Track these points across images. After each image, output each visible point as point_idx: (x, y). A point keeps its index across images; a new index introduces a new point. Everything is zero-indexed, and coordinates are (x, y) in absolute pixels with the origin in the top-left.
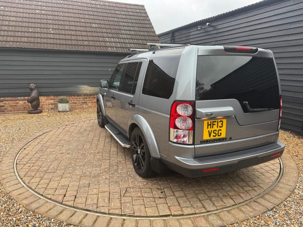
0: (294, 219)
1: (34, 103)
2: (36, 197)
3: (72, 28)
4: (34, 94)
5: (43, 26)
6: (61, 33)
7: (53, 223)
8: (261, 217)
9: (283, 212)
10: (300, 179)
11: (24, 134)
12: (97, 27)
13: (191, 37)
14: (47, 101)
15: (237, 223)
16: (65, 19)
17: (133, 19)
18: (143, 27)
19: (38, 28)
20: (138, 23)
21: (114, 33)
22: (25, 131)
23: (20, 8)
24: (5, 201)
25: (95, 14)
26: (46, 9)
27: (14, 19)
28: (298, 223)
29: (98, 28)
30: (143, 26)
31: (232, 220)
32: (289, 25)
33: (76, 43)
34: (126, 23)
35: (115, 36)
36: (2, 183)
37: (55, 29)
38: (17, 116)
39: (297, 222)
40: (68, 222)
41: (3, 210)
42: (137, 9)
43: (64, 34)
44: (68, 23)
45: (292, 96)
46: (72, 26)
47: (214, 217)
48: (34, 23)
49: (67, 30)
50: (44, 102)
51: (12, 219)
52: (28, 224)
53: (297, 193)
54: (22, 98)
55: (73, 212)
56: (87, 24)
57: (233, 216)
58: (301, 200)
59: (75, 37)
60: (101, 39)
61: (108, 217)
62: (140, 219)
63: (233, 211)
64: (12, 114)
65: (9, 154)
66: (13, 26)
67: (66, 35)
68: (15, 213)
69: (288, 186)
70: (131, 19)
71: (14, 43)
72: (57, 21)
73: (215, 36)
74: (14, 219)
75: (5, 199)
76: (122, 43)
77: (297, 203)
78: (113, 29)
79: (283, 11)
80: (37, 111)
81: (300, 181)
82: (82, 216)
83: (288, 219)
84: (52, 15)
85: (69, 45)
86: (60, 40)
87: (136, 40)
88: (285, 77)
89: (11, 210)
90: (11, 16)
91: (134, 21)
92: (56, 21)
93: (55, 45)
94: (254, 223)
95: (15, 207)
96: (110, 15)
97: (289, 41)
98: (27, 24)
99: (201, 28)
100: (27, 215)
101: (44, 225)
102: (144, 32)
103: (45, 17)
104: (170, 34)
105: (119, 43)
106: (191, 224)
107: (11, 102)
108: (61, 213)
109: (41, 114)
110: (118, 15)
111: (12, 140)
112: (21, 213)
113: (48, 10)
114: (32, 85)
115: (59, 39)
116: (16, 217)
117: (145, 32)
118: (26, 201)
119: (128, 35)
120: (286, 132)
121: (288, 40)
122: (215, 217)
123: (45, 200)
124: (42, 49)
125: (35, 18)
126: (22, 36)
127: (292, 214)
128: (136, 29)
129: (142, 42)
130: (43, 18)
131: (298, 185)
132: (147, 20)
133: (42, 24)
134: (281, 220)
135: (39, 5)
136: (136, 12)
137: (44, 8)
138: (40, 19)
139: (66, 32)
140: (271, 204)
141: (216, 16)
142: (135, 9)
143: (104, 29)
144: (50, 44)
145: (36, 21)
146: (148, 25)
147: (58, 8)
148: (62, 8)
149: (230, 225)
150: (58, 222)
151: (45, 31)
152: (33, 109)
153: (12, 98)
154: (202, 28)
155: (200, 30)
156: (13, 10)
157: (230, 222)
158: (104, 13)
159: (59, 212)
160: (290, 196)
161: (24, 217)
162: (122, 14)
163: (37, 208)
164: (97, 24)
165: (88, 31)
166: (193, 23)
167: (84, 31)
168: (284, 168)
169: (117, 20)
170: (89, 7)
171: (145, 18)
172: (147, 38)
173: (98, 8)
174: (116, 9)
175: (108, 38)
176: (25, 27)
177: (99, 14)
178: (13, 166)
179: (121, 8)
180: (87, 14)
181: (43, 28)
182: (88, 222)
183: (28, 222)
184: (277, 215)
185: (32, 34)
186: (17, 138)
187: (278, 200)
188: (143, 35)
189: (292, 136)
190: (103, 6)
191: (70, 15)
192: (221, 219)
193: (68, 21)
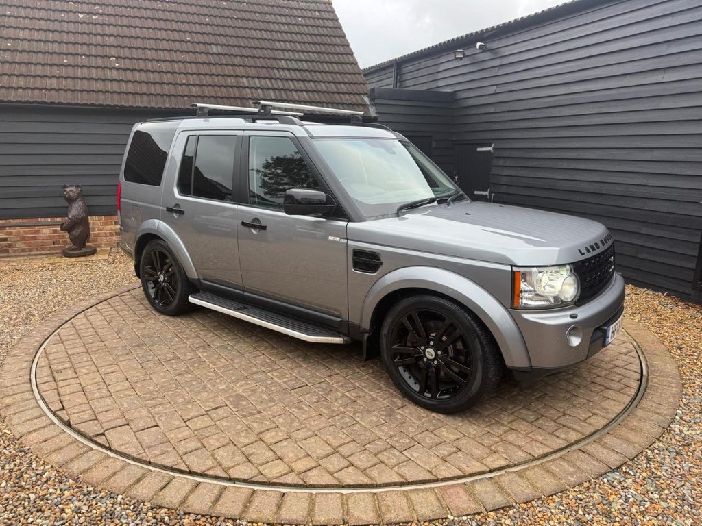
0: (669, 490)
1: (76, 232)
2: (81, 445)
3: (162, 55)
4: (76, 210)
5: (93, 51)
6: (137, 68)
7: (120, 503)
8: (593, 485)
9: (644, 474)
10: (684, 400)
11: (53, 305)
12: (222, 54)
13: (441, 76)
14: (107, 227)
16: (146, 33)
18: (330, 53)
19: (81, 55)
20: (316, 43)
21: (260, 66)
22: (57, 296)
23: (40, 9)
24: (11, 457)
25: (215, 23)
26: (101, 11)
27: (26, 34)
28: (676, 498)
29: (224, 55)
30: (329, 51)
31: (528, 492)
32: (666, 45)
33: (172, 89)
34: (289, 42)
35: (264, 72)
36: (3, 415)
37: (124, 58)
38: (37, 263)
39: (674, 497)
40: (155, 502)
41: (6, 476)
42: (315, 11)
43: (145, 69)
44: (152, 44)
45: (670, 211)
46: (163, 50)
47: (486, 486)
48: (74, 44)
49: (151, 60)
50: (100, 230)
51: (26, 496)
52: (64, 507)
53: (678, 432)
54: (49, 220)
55: (166, 479)
56: (197, 45)
57: (531, 485)
58: (686, 447)
59: (170, 76)
60: (231, 81)
61: (247, 490)
62: (319, 494)
63: (530, 474)
64: (26, 258)
65: (20, 349)
66: (25, 51)
67: (149, 71)
68: (35, 484)
69: (657, 415)
70: (301, 34)
71: (27, 91)
72: (126, 40)
73: (494, 72)
74: (32, 496)
75: (11, 452)
76: (280, 90)
77: (677, 453)
78: (258, 58)
79: (652, 15)
80: (83, 250)
81: (685, 405)
82: (188, 487)
83: (655, 489)
84: (115, 26)
85: (155, 95)
86: (135, 83)
87: (311, 83)
88: (655, 168)
89: (25, 476)
90: (19, 28)
91: (309, 39)
92: (125, 38)
93: (123, 96)
94: (577, 498)
95: (33, 469)
96: (251, 24)
97: (666, 84)
98: (56, 47)
99: (464, 54)
100: (62, 486)
101: (99, 509)
102: (332, 63)
103: (99, 29)
104: (394, 69)
105: (274, 89)
106: (434, 503)
107: (22, 230)
108: (138, 481)
109: (94, 258)
110: (271, 24)
111: (27, 318)
112: (46, 482)
113: (106, 12)
114: (71, 191)
115: (133, 82)
116: (35, 491)
117: (334, 65)
118: (59, 457)
119: (293, 70)
120: (657, 294)
121: (663, 81)
122: (489, 487)
123: (102, 453)
124: (94, 105)
125: (74, 31)
126: (45, 74)
127: (663, 477)
128: (313, 56)
129: (326, 86)
130: (94, 32)
131: (681, 412)
132: (339, 37)
133: (91, 46)
134: (639, 492)
135: (84, 3)
136: (313, 18)
137: (96, 8)
138: (88, 34)
139: (150, 65)
140: (616, 456)
141: (498, 26)
142: (310, 10)
143: (238, 58)
144: (111, 92)
145: (79, 39)
146: (341, 48)
147: (128, 9)
148: (139, 8)
149: (523, 503)
150: (132, 503)
151: (100, 62)
152: (74, 244)
153: (24, 221)
154: (467, 54)
155: (461, 59)
156: (23, 13)
157: (522, 498)
158: (237, 19)
159: (135, 479)
160: (661, 439)
161: (54, 491)
162: (280, 23)
163: (85, 471)
164: (221, 45)
165: (200, 63)
166: (444, 42)
167: (190, 63)
168: (650, 376)
169: (268, 35)
170: (202, 6)
171: (333, 32)
172: (339, 78)
173: (223, 9)
174: (266, 9)
175: (247, 77)
176: (51, 54)
177: (225, 22)
178: (28, 377)
179: (277, 7)
180: (197, 23)
181: (95, 56)
182: (200, 502)
183: (63, 501)
184: (631, 480)
185: (70, 69)
186: (36, 312)
187: (634, 446)
188: (328, 72)
189: (671, 304)
190: (234, 3)
191: (158, 24)
192: (502, 490)
193: (152, 39)
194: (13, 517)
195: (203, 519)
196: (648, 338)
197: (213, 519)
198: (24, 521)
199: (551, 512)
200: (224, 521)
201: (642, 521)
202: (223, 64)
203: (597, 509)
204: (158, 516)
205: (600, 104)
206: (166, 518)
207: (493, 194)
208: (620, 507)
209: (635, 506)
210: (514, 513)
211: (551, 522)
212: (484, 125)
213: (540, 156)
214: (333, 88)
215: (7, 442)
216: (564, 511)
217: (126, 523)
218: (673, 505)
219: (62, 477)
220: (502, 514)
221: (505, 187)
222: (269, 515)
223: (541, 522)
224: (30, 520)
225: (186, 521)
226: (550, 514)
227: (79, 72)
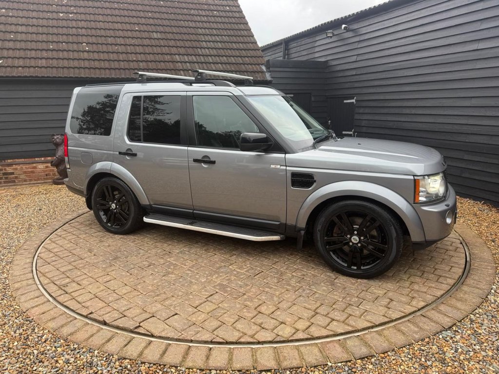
0: (487, 343)
1: (61, 168)
2: (68, 316)
3: (119, 41)
4: (61, 151)
5: (71, 39)
6: (101, 51)
7: (97, 356)
8: (432, 340)
9: (469, 332)
10: (497, 278)
11: (47, 218)
12: (160, 39)
13: (317, 49)
15: (393, 350)
16: (107, 26)
17: (220, 23)
18: (237, 36)
19: (62, 43)
20: (227, 29)
21: (188, 46)
22: (49, 212)
23: (33, 11)
24: (20, 324)
25: (156, 17)
26: (75, 11)
27: (23, 29)
28: (492, 349)
29: (162, 39)
30: (237, 34)
31: (385, 345)
32: (479, 23)
33: (126, 65)
34: (208, 29)
35: (190, 51)
36: (14, 296)
37: (92, 44)
38: (35, 189)
39: (491, 348)
40: (121, 354)
41: (17, 338)
42: (226, 6)
43: (107, 51)
44: (111, 33)
45: (485, 142)
46: (119, 37)
47: (355, 341)
48: (57, 35)
49: (111, 45)
51: (32, 352)
52: (58, 359)
53: (493, 301)
54: (43, 159)
55: (128, 339)
56: (143, 33)
57: (387, 340)
59: (124, 55)
60: (168, 58)
61: (185, 346)
62: (236, 348)
63: (386, 333)
64: (27, 186)
65: (24, 249)
66: (23, 41)
67: (110, 52)
68: (37, 343)
69: (477, 290)
70: (216, 23)
71: (25, 69)
73: (356, 45)
74: (36, 352)
75: (20, 321)
76: (202, 63)
77: (492, 316)
78: (186, 41)
81: (498, 282)
82: (143, 345)
83: (477, 342)
84: (85, 21)
85: (115, 69)
86: (101, 61)
87: (224, 58)
88: (473, 112)
89: (30, 338)
90: (19, 25)
91: (222, 26)
92: (92, 30)
93: (92, 70)
94: (420, 350)
95: (36, 333)
96: (180, 17)
97: (480, 51)
98: (44, 38)
99: (333, 34)
100: (56, 344)
101: (82, 360)
102: (238, 43)
103: (74, 24)
104: (283, 46)
105: (198, 63)
106: (318, 354)
107: (24, 167)
108: (109, 340)
110: (195, 16)
111: (29, 228)
112: (45, 342)
113: (79, 12)
114: (58, 138)
115: (98, 60)
116: (37, 348)
117: (240, 44)
118: (53, 324)
119: (211, 49)
120: (476, 202)
121: (478, 48)
122: (357, 342)
123: (83, 321)
124: (72, 77)
125: (57, 26)
126: (38, 57)
127: (483, 334)
128: (226, 39)
129: (235, 60)
130: (71, 26)
131: (495, 287)
132: (243, 24)
133: (69, 36)
134: (465, 344)
135: (63, 5)
136: (225, 11)
137: (72, 8)
138: (67, 28)
139: (110, 48)
140: (448, 320)
141: (357, 12)
142: (223, 6)
143: (172, 41)
144: (83, 68)
145: (60, 31)
146: (245, 32)
147: (94, 9)
148: (102, 8)
149: (382, 353)
150: (105, 356)
151: (75, 47)
153: (26, 160)
154: (335, 34)
155: (331, 37)
156: (21, 14)
157: (380, 350)
158: (171, 13)
159: (106, 339)
160: (481, 306)
161: (51, 348)
162: (202, 15)
163: (72, 334)
164: (160, 33)
165: (145, 45)
166: (319, 26)
167: (138, 46)
168: (472, 261)
169: (193, 25)
170: (146, 5)
171: (239, 20)
172: (244, 53)
173: (161, 7)
174: (191, 6)
175: (178, 55)
176: (41, 42)
177: (163, 16)
178: (30, 269)
179: (199, 4)
180: (143, 17)
181: (72, 43)
182: (152, 354)
183: (57, 355)
184: (459, 336)
185: (54, 52)
186: (35, 224)
187: (461, 312)
188: (236, 49)
189: (487, 209)
190: (169, 2)
191: (115, 19)
192: (367, 344)
193: (111, 29)
194: (23, 366)
195: (155, 367)
196: (470, 234)
197: (162, 366)
198: (31, 369)
199: (402, 360)
200: (169, 368)
201: (468, 366)
202: (162, 46)
203: (435, 357)
204: (123, 365)
205: (433, 67)
206: (129, 366)
207: (356, 134)
208: (452, 356)
209: (462, 355)
210: (375, 360)
211: (401, 367)
212: (349, 84)
213: (389, 105)
214: (240, 60)
215: (17, 315)
216: (411, 359)
217: (101, 370)
218: (490, 354)
219: (56, 339)
220: (367, 361)
221: (364, 128)
222: (200, 363)
223: (394, 367)
224: (35, 368)
225: (143, 368)
226: (401, 361)
227: (61, 55)
